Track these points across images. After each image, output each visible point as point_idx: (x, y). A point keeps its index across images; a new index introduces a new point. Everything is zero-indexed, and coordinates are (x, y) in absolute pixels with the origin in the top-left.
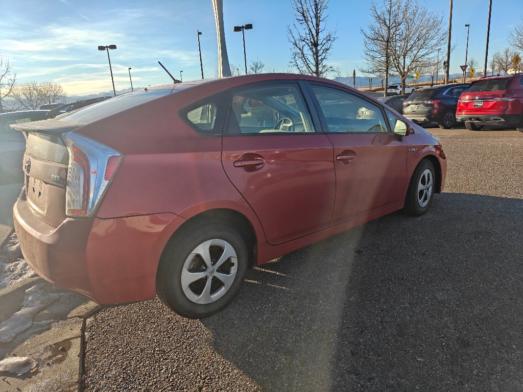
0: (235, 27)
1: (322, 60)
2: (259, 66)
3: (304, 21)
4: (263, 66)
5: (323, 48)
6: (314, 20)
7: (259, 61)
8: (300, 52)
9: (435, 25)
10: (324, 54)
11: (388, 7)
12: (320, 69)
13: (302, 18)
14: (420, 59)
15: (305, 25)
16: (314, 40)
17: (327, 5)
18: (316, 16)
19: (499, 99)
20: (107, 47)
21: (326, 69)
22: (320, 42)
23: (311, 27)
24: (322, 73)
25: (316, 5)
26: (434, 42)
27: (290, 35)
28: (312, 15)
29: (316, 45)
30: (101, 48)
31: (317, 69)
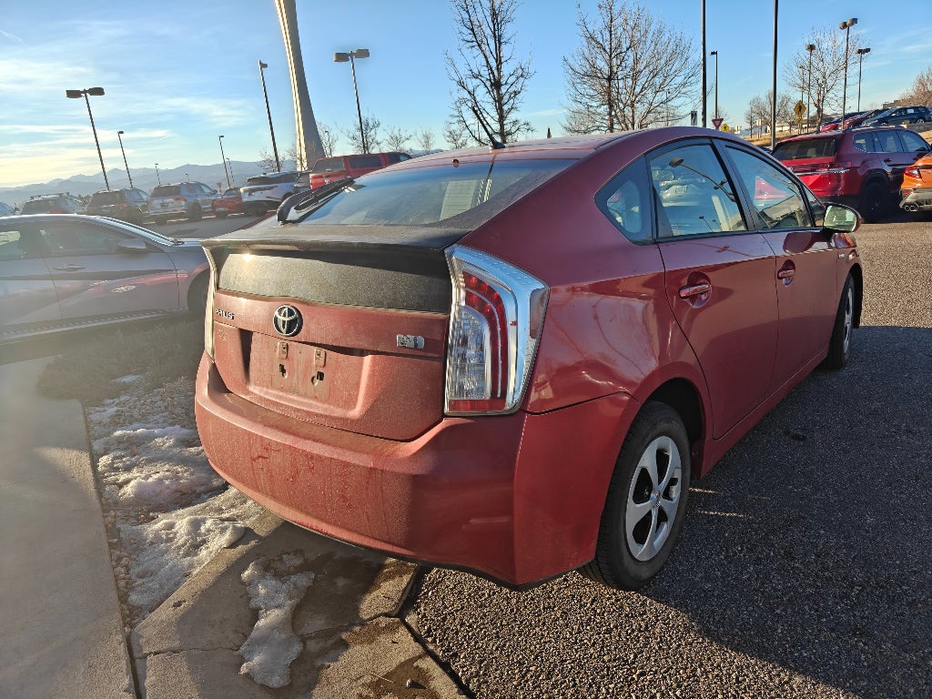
0: (337, 54)
1: (510, 110)
2: (371, 124)
3: (475, 44)
4: (379, 125)
5: (511, 90)
6: (491, 42)
7: (370, 116)
8: (469, 97)
9: (678, 52)
10: (511, 101)
11: (607, 20)
12: (507, 128)
13: (470, 37)
14: (659, 109)
15: (476, 51)
16: (494, 76)
17: (513, 16)
18: (495, 34)
19: (825, 171)
20: (85, 92)
21: (517, 126)
22: (503, 81)
23: (488, 54)
24: (511, 134)
25: (494, 15)
26: (679, 80)
27: (450, 68)
28: (488, 32)
29: (497, 85)
30: (73, 94)
31: (502, 126)
